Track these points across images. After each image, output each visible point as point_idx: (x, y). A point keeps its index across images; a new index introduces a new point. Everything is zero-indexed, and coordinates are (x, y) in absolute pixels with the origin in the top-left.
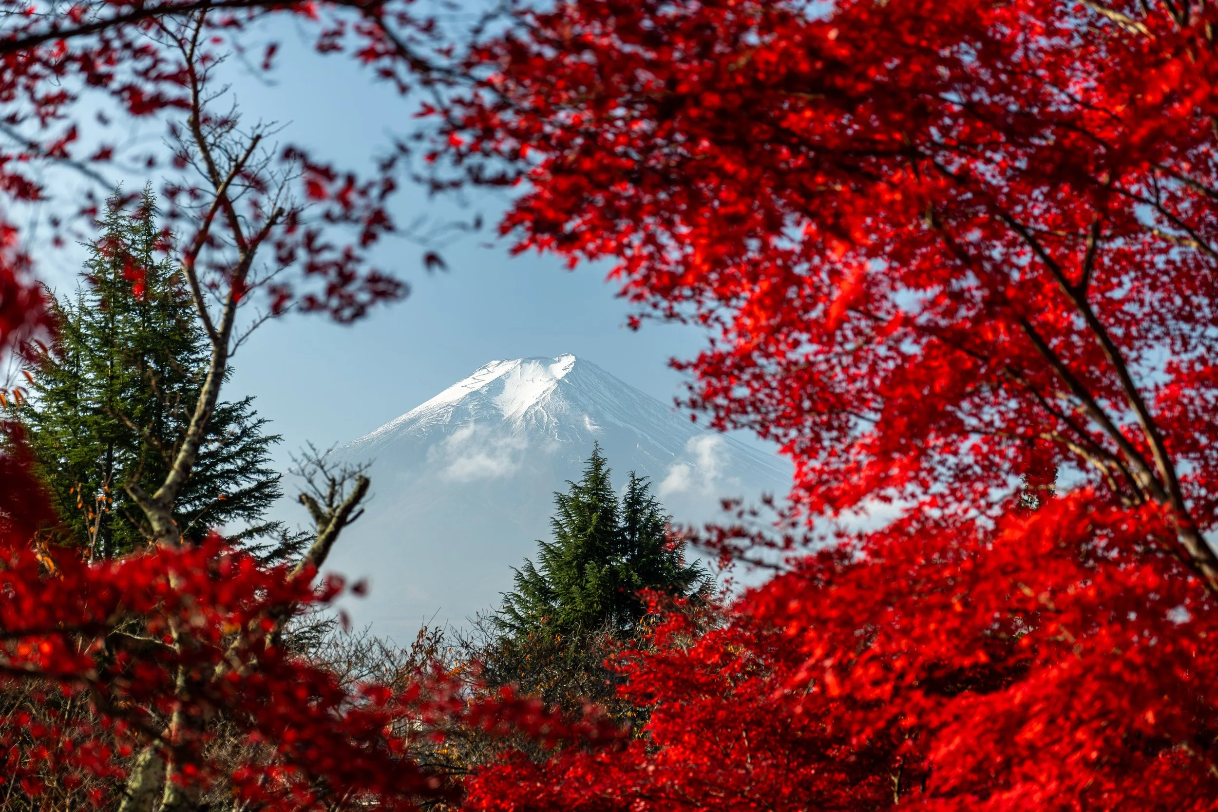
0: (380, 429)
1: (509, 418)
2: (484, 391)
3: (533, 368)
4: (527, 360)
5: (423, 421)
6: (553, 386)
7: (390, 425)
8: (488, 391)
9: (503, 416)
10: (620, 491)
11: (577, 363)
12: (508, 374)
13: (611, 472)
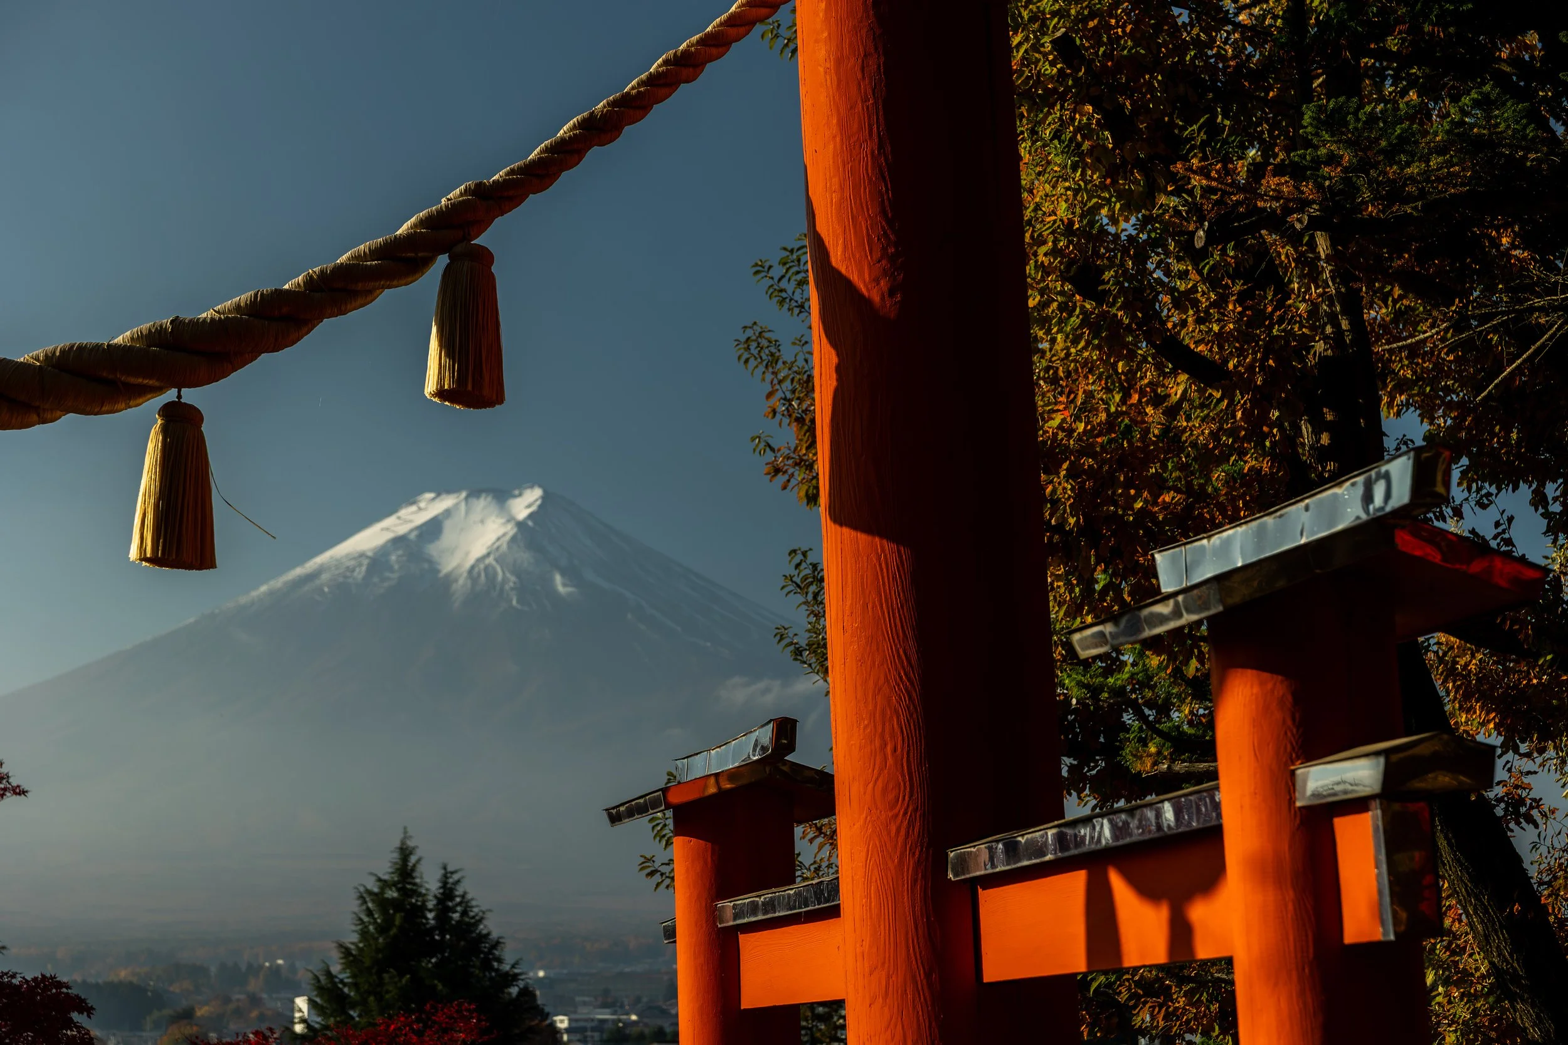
0: (264, 588)
1: (448, 576)
2: (413, 536)
3: (482, 504)
4: (475, 493)
5: (325, 577)
6: (510, 530)
7: (278, 583)
8: (420, 536)
9: (439, 571)
10: (430, 882)
11: (545, 498)
12: (447, 513)
13: (422, 862)
